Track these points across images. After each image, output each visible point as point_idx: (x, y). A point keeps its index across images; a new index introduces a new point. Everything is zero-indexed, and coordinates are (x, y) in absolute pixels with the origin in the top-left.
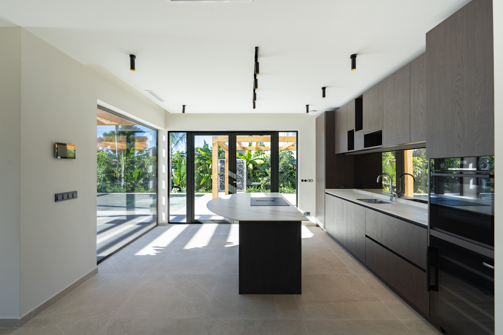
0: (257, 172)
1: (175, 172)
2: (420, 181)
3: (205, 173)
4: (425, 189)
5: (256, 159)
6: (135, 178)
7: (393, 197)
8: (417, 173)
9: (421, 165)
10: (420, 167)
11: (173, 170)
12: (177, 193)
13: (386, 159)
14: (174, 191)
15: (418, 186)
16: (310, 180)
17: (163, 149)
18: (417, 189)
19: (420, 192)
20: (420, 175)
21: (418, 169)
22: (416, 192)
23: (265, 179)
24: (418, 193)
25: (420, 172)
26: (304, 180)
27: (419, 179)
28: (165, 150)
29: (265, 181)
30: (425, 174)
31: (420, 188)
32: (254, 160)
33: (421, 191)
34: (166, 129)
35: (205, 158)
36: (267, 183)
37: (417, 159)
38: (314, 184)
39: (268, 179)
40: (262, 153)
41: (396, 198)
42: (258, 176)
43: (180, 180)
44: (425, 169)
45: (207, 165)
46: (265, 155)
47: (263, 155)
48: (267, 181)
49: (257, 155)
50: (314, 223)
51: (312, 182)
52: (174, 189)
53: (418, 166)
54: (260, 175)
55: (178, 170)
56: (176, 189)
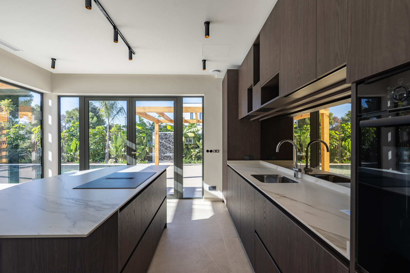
0: (189, 145)
1: (111, 143)
2: (336, 152)
3: (141, 145)
4: (341, 159)
5: (189, 132)
6: (72, 150)
7: (299, 173)
8: (334, 145)
9: (338, 138)
10: (336, 139)
11: (110, 142)
12: (113, 164)
13: (307, 133)
14: (111, 162)
15: (334, 157)
16: (216, 151)
17: (49, 115)
18: (334, 159)
19: (336, 163)
20: (336, 147)
21: (335, 141)
22: (332, 162)
23: (197, 150)
24: (334, 163)
25: (336, 144)
26: (209, 150)
27: (336, 150)
28: (51, 116)
29: (196, 153)
30: (340, 146)
31: (337, 159)
32: (187, 133)
33: (337, 161)
34: (52, 92)
35: (141, 131)
36: (198, 154)
37: (334, 133)
38: (220, 154)
39: (199, 151)
40: (194, 127)
41: (302, 173)
42: (190, 148)
43: (117, 151)
44: (341, 142)
45: (142, 138)
46: (196, 128)
47: (195, 128)
48: (198, 153)
49: (190, 129)
50: (220, 199)
51: (219, 152)
52: (110, 160)
53: (335, 139)
54: (192, 147)
55: (114, 142)
56: (112, 160)
